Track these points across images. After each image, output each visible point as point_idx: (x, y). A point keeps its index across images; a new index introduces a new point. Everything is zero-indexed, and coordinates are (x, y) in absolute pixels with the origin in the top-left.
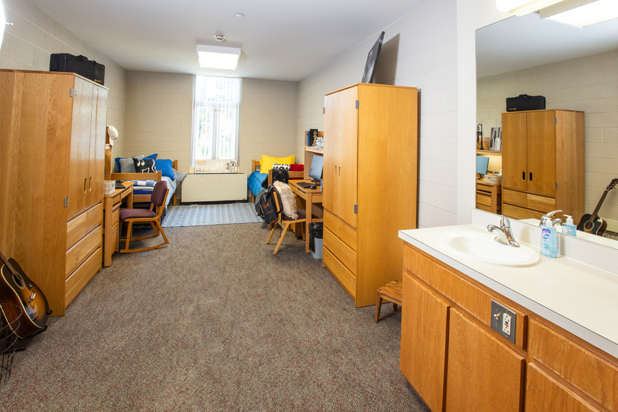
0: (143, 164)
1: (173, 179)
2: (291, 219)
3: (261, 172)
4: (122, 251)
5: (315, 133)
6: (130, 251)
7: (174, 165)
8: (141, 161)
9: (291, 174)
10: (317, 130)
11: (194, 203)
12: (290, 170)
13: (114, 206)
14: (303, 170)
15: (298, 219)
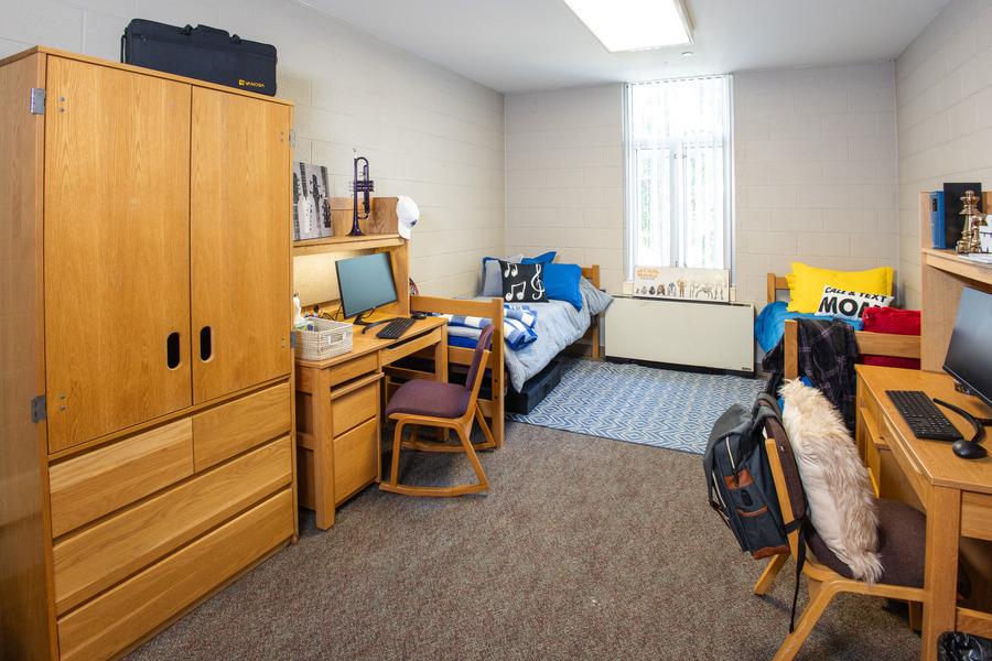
0: (515, 273)
1: (578, 309)
2: (844, 571)
3: (789, 309)
4: (384, 486)
5: (969, 196)
6: (400, 488)
7: (591, 274)
8: (512, 267)
9: (868, 341)
10: (976, 187)
11: (630, 361)
12: (864, 328)
13: (333, 388)
14: (916, 330)
15: (882, 580)
